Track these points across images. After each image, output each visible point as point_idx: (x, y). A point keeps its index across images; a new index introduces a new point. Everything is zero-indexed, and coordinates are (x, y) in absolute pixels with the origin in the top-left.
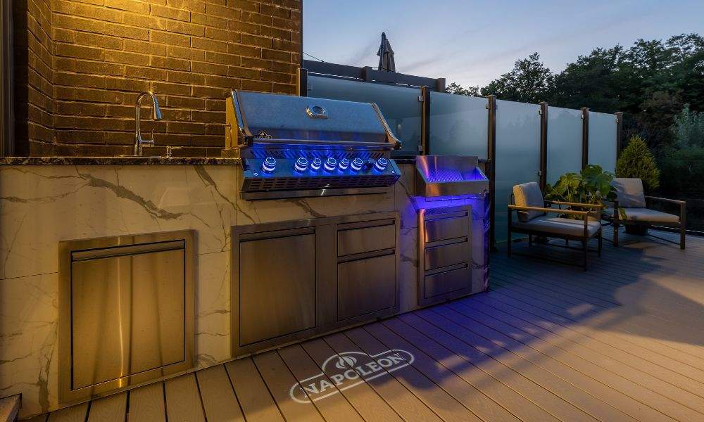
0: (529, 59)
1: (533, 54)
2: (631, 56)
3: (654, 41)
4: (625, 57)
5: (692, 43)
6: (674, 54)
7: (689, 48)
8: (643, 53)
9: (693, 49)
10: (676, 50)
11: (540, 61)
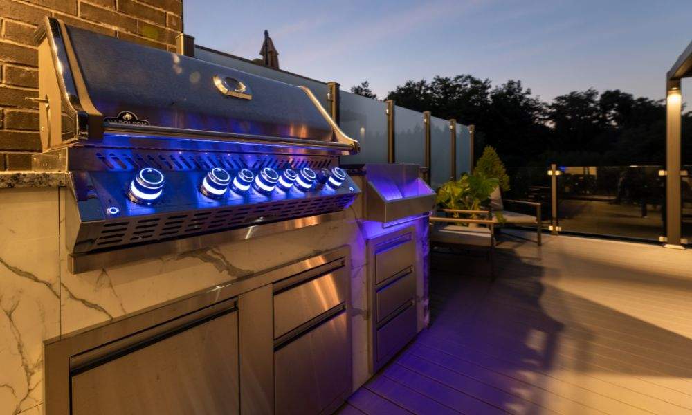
0: (361, 86)
1: (364, 82)
2: (431, 89)
3: (446, 78)
4: (427, 88)
5: (468, 81)
6: (458, 89)
7: (466, 85)
8: (439, 86)
9: (469, 86)
10: (460, 86)
11: (369, 88)
